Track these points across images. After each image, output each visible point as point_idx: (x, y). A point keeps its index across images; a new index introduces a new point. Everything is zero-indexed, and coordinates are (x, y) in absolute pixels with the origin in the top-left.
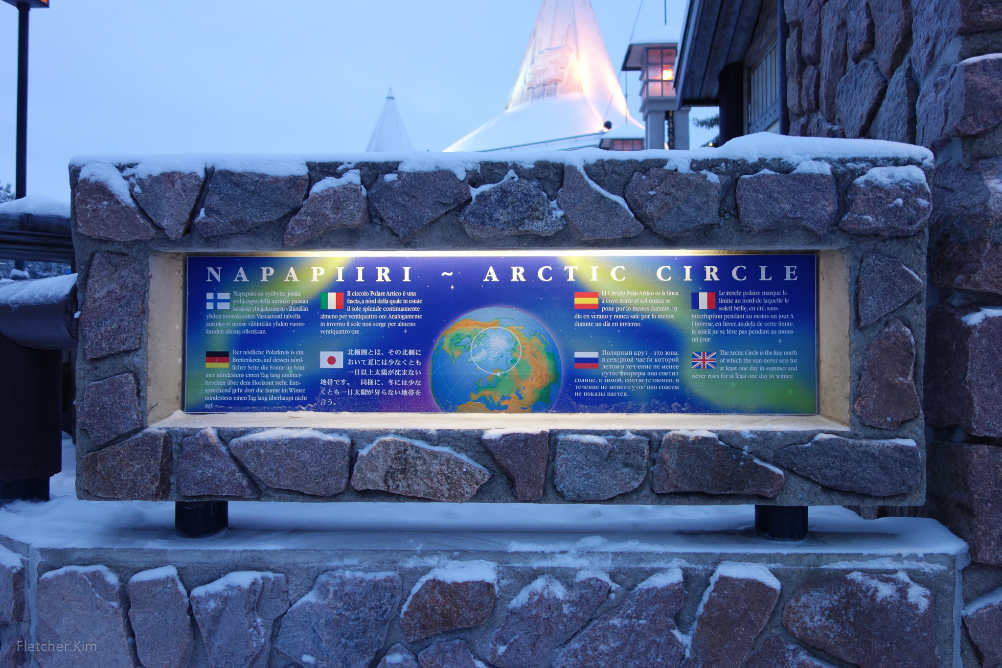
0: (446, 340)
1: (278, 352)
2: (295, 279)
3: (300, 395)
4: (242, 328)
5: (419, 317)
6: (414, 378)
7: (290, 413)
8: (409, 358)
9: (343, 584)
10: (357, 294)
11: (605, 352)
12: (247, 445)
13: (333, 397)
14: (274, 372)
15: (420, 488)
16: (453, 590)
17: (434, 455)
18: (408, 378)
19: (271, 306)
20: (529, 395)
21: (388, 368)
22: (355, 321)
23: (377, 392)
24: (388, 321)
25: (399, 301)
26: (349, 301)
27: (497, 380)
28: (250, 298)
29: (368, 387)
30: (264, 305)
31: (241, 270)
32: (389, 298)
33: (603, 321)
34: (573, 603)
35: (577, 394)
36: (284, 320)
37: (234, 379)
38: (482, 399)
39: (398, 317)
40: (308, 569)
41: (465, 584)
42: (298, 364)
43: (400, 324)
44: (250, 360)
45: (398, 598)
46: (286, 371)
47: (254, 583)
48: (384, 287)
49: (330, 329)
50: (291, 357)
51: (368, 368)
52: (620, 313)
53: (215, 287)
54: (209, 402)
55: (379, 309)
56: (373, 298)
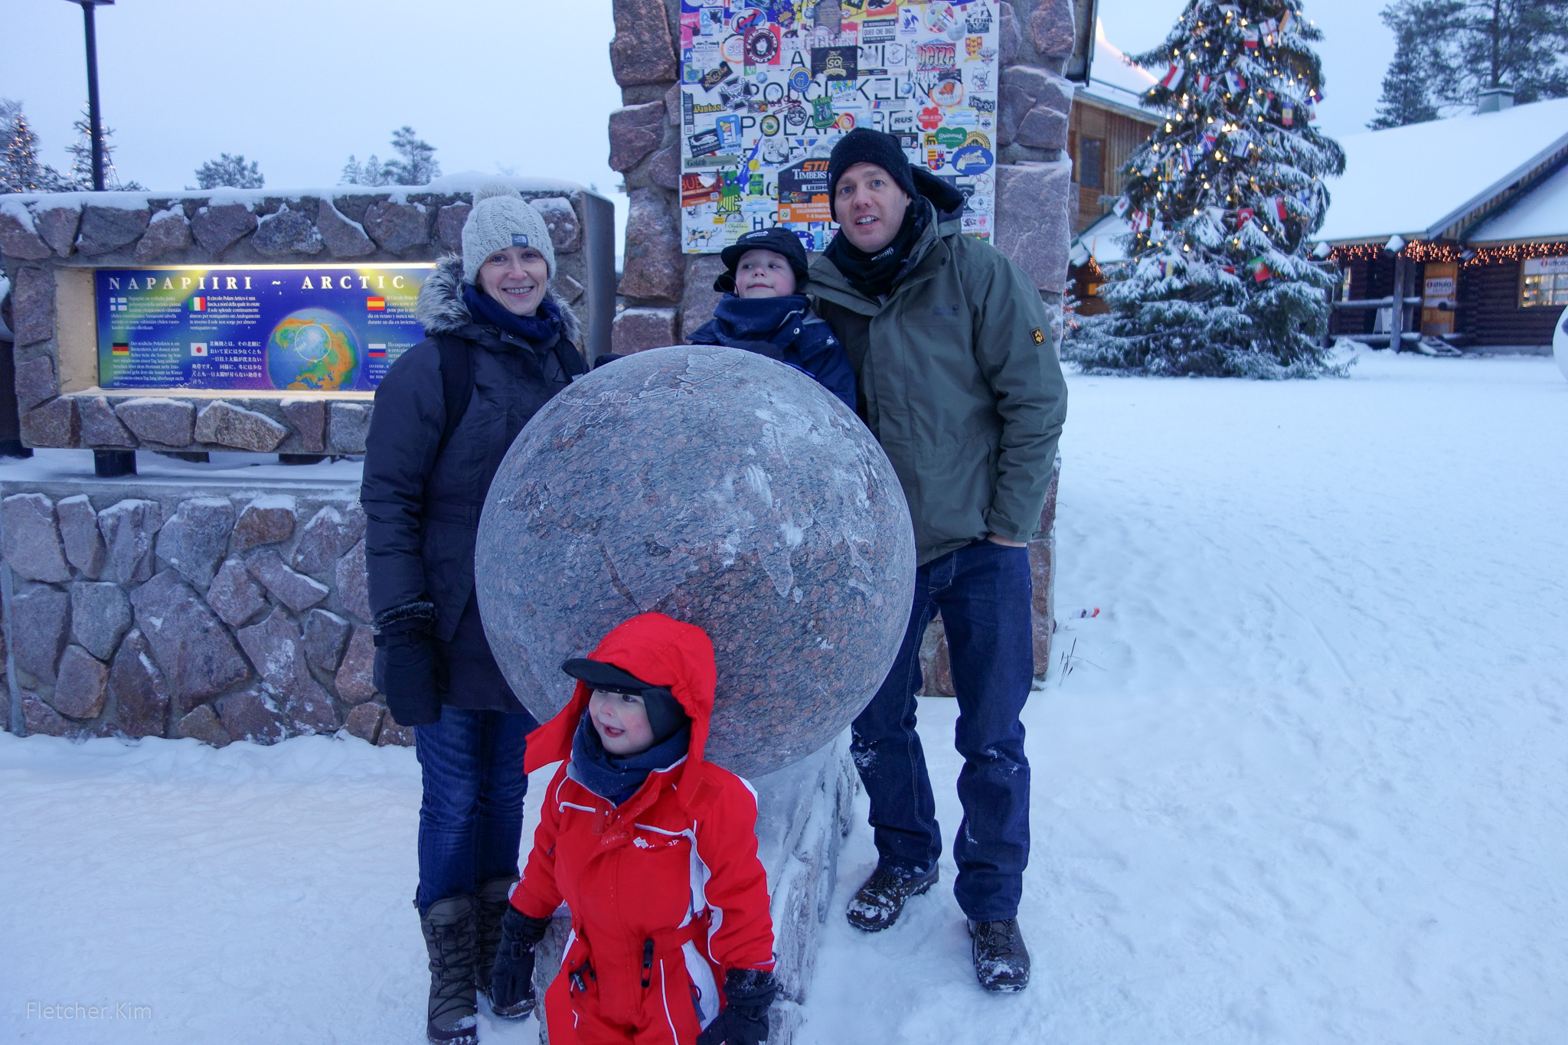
0: (278, 334)
1: (162, 344)
2: (171, 287)
3: (179, 376)
4: (136, 325)
5: (258, 316)
6: (257, 364)
7: (172, 390)
8: (252, 348)
9: (194, 508)
10: (214, 298)
11: (390, 344)
12: (125, 409)
13: (202, 378)
14: (161, 358)
15: (239, 441)
16: (266, 514)
17: (247, 417)
18: (252, 363)
19: (155, 308)
20: (338, 377)
21: (238, 356)
22: (213, 319)
23: (232, 375)
24: (236, 320)
25: (243, 304)
26: (209, 305)
27: (315, 366)
28: (141, 302)
29: (225, 371)
30: (150, 308)
31: (133, 280)
32: (236, 302)
33: (388, 320)
34: (347, 526)
35: (372, 377)
36: (165, 319)
37: (133, 364)
38: (305, 380)
39: (243, 316)
40: (172, 499)
41: (272, 510)
42: (176, 353)
43: (245, 322)
44: (143, 349)
45: (231, 520)
46: (168, 358)
47: (137, 508)
48: (232, 293)
49: (198, 325)
50: (171, 347)
51: (224, 356)
52: (400, 314)
53: (116, 293)
54: (116, 381)
55: (230, 310)
56: (225, 302)
